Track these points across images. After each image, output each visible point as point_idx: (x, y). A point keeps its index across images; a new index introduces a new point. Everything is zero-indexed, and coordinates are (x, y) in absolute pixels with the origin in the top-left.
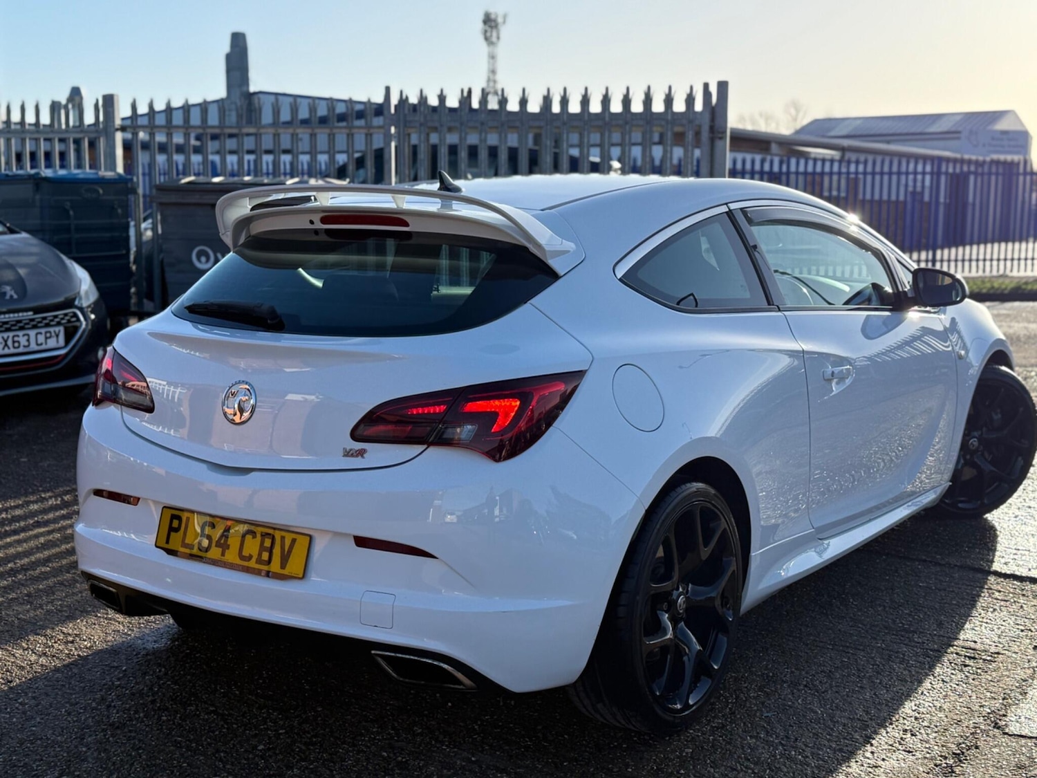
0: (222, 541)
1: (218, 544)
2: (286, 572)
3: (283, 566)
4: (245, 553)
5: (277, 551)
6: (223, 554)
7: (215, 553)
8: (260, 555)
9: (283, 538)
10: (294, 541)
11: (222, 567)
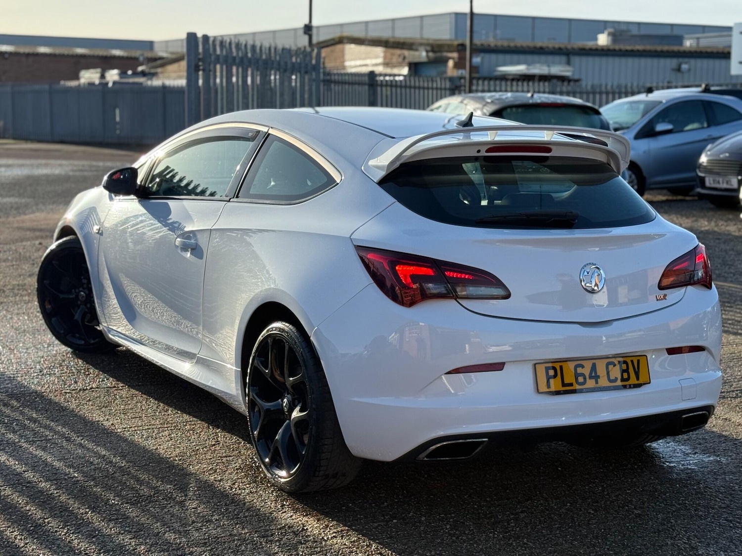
0: (593, 375)
1: (591, 377)
2: (641, 381)
3: (638, 379)
4: (612, 378)
5: (631, 370)
6: (597, 383)
7: (591, 383)
8: (622, 376)
9: (632, 361)
10: (638, 361)
11: (600, 391)
